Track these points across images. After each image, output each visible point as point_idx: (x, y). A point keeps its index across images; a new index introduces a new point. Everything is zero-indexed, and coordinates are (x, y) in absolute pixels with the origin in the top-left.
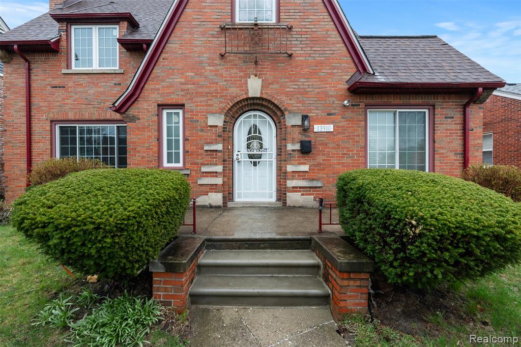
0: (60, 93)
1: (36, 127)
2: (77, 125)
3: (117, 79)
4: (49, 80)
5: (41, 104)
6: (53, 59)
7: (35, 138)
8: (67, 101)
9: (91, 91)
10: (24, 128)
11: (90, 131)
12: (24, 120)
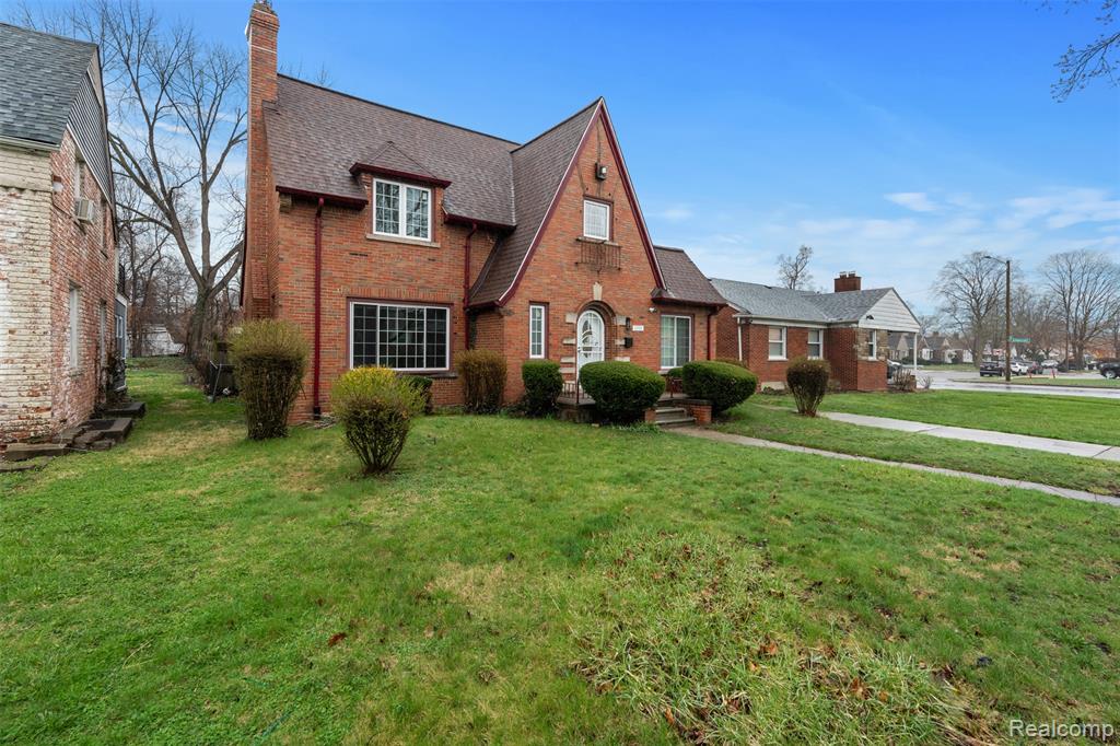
0: (361, 263)
1: (326, 305)
2: (379, 305)
3: (431, 255)
4: (347, 245)
5: (334, 274)
6: (352, 219)
7: (325, 317)
8: (369, 274)
9: (401, 265)
10: (310, 304)
11: (393, 312)
12: (310, 293)
